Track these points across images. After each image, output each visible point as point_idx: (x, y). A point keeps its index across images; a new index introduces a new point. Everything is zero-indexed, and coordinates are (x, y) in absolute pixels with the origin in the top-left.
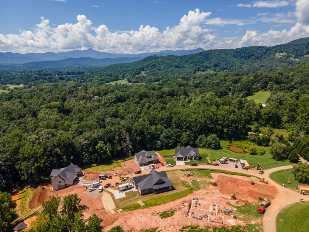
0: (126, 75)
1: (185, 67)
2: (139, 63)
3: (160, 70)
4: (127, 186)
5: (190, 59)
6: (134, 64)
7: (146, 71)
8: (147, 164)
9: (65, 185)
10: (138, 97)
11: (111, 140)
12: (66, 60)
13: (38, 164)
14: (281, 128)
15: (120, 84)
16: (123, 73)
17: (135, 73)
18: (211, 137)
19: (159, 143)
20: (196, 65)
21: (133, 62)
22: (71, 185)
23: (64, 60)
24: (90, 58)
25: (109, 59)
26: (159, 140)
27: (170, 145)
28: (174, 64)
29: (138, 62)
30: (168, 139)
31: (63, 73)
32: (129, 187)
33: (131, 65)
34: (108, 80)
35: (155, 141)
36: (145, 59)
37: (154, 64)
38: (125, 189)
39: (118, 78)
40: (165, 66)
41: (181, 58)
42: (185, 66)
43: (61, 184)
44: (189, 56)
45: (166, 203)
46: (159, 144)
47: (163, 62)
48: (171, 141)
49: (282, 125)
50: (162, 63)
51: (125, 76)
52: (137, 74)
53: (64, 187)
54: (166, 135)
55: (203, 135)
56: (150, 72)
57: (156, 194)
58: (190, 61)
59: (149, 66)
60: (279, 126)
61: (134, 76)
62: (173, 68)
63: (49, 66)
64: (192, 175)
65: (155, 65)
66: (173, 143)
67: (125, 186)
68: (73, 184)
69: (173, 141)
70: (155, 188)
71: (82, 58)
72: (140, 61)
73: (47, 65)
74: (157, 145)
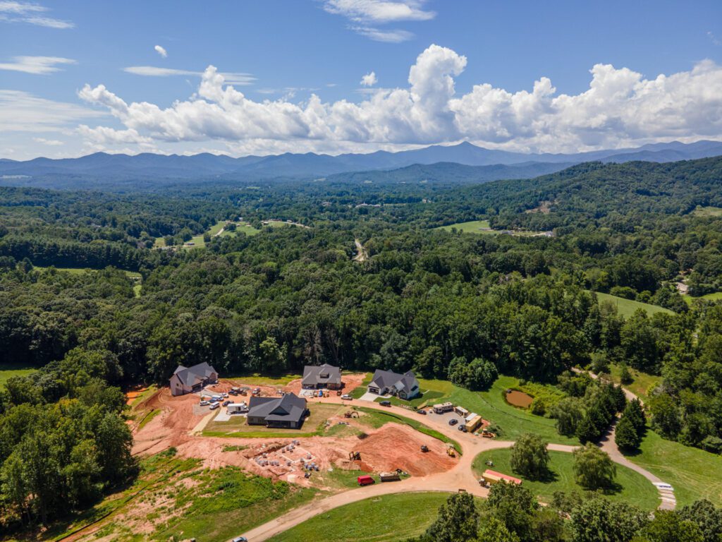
0: (504, 208)
1: (668, 195)
2: (551, 180)
3: (588, 200)
4: (239, 408)
5: (695, 172)
6: (540, 181)
7: (552, 201)
8: (315, 387)
9: (183, 391)
10: (422, 266)
11: (289, 338)
12: (406, 168)
13: (164, 355)
14: (655, 374)
15: (462, 230)
16: (498, 204)
17: (526, 206)
18: (480, 365)
19: (377, 358)
20: (709, 189)
21: (538, 178)
22: (189, 393)
23: (401, 168)
24: (458, 165)
25: (500, 167)
26: (378, 353)
27: (396, 365)
28: (637, 184)
29: (550, 178)
30: (395, 354)
31: (380, 199)
32: (242, 410)
33: (531, 184)
34: (450, 220)
35: (370, 354)
36: (568, 170)
37: (578, 183)
38: (235, 410)
39: (474, 217)
40: (607, 190)
41: (669, 168)
42: (670, 191)
43: (179, 388)
44: (693, 162)
45: (252, 437)
46: (376, 361)
47: (605, 181)
48: (400, 359)
49: (657, 365)
50: (599, 183)
51: (501, 211)
52: (528, 208)
53: (181, 392)
54: (394, 345)
55: (462, 358)
56: (562, 203)
57: (268, 427)
58: (692, 177)
59: (566, 189)
60: (652, 367)
61: (520, 211)
62: (630, 194)
63: (370, 180)
64: (355, 417)
65: (579, 187)
66: (403, 363)
67: (236, 407)
68: (191, 392)
69: (404, 358)
70: (269, 418)
71: (439, 163)
72: (554, 175)
73: (367, 179)
74: (371, 361)
